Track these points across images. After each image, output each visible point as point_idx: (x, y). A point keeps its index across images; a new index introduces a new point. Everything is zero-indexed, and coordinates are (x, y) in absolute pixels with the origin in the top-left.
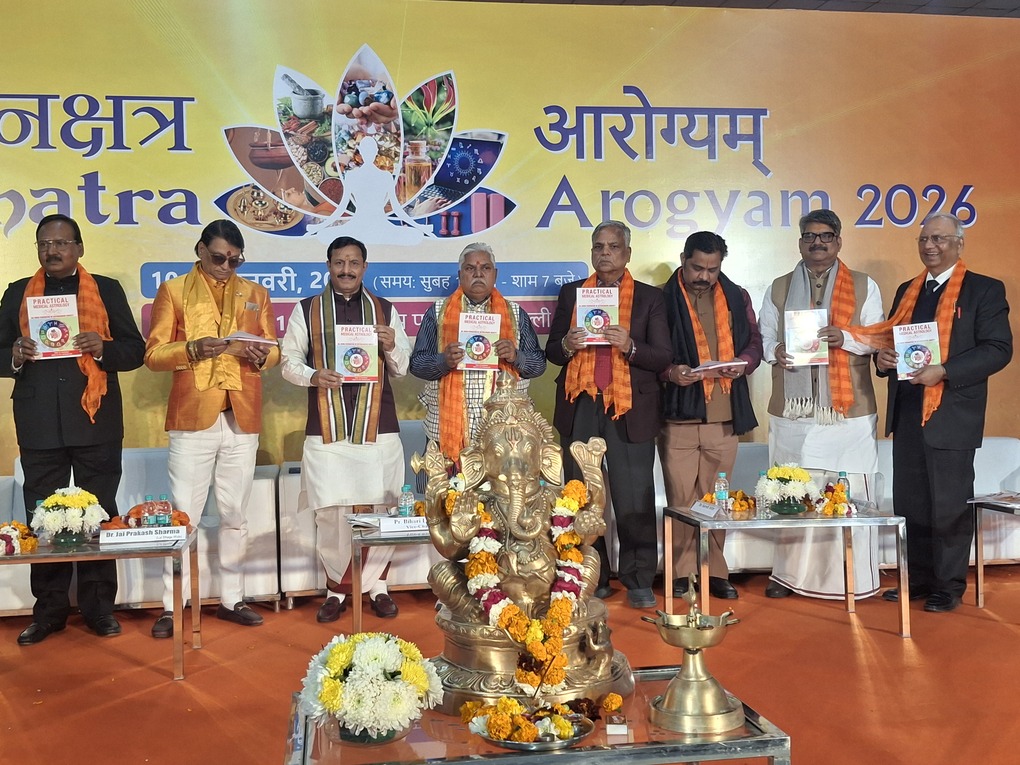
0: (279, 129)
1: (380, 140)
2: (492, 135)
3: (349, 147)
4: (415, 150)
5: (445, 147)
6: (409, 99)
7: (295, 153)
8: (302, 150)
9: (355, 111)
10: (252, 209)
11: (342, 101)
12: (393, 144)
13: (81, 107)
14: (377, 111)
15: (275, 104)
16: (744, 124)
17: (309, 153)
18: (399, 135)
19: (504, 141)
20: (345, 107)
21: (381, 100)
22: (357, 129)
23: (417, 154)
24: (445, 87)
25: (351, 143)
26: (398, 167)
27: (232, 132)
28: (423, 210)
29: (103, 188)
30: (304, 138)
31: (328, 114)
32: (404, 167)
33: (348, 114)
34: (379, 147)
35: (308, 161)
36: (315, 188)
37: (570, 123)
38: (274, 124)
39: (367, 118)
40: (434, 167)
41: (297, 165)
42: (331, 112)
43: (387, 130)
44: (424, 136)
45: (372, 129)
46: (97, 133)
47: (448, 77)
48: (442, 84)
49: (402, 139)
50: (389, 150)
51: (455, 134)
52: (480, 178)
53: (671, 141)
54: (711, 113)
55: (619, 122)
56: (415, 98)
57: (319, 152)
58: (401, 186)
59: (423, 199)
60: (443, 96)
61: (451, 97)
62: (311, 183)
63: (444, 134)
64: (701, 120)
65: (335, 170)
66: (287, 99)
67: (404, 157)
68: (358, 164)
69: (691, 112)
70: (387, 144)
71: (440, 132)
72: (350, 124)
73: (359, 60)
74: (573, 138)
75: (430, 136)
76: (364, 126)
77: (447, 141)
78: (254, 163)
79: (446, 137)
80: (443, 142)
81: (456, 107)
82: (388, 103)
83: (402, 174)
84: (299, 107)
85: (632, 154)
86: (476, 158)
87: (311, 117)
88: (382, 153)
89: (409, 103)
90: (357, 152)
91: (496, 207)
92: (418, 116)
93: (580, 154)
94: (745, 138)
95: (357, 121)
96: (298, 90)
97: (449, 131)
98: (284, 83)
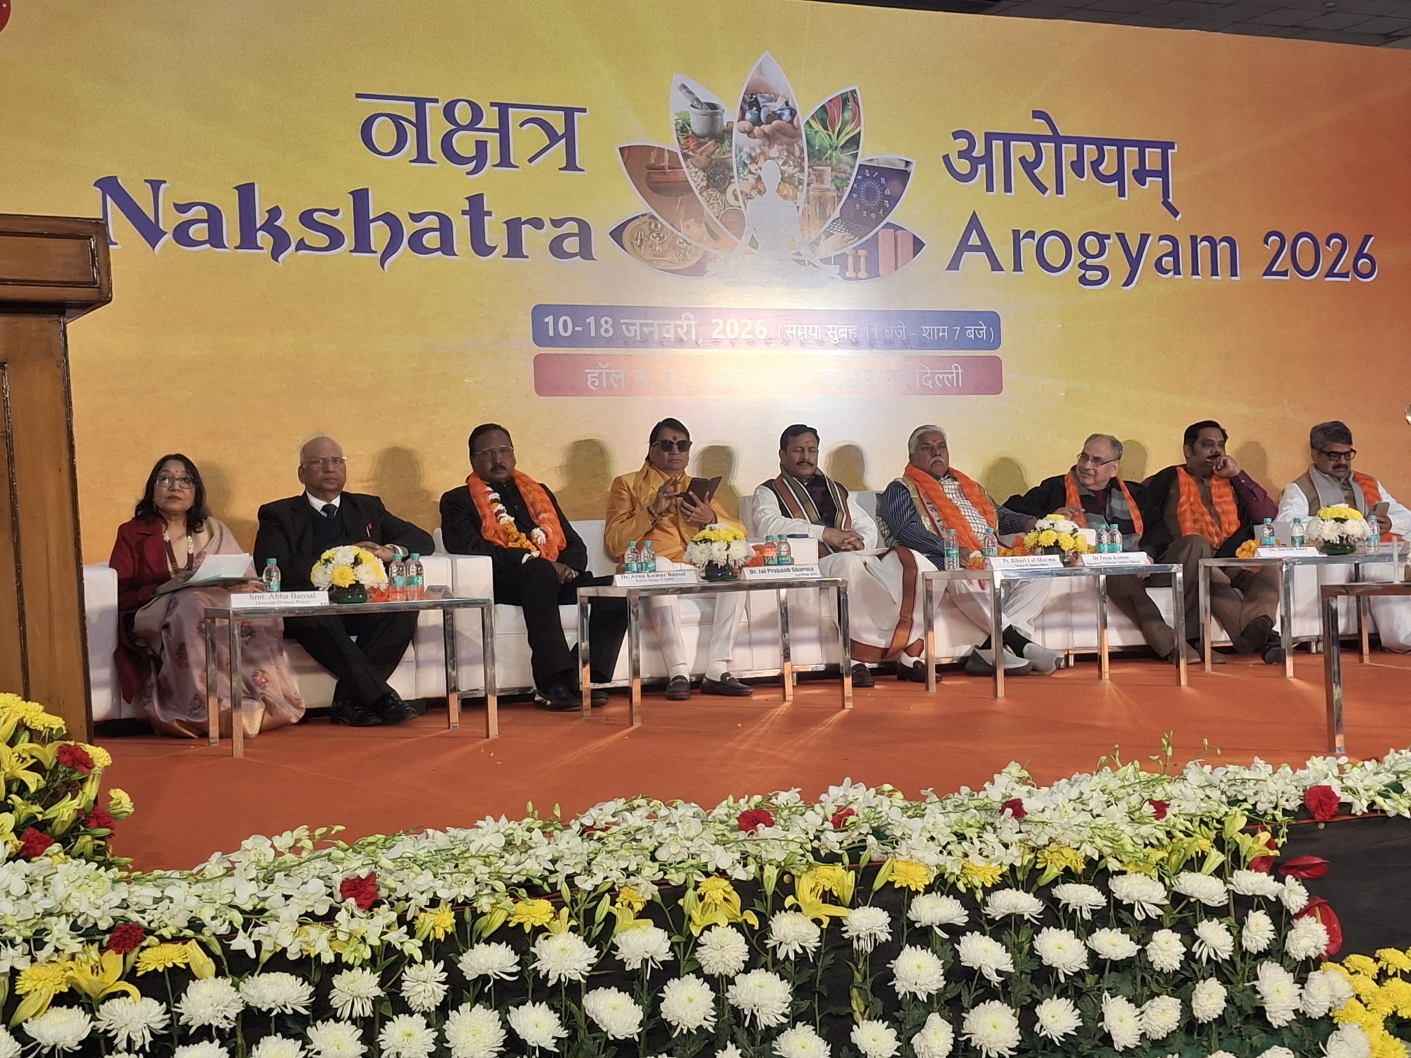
0: (677, 149)
1: (783, 165)
2: (898, 162)
3: (750, 172)
4: (820, 177)
5: (851, 175)
6: (813, 117)
7: (693, 175)
8: (701, 174)
9: (756, 130)
10: (650, 242)
11: (742, 118)
12: (796, 170)
13: (463, 114)
14: (778, 130)
15: (672, 119)
16: (1153, 158)
17: (708, 180)
18: (803, 160)
19: (912, 169)
20: (746, 124)
21: (784, 118)
22: (758, 151)
23: (822, 182)
24: (851, 104)
25: (753, 168)
26: (802, 196)
27: (627, 150)
28: (829, 249)
29: (489, 214)
30: (703, 159)
31: (729, 132)
32: (808, 197)
33: (749, 133)
34: (783, 173)
35: (708, 187)
36: (715, 219)
37: (979, 151)
38: (672, 143)
39: (769, 138)
40: (840, 198)
41: (697, 192)
42: (732, 130)
43: (790, 153)
44: (829, 162)
45: (774, 152)
46: (481, 146)
47: (853, 92)
48: (847, 100)
49: (806, 164)
50: (792, 176)
51: (860, 161)
52: (887, 212)
53: (1081, 174)
54: (1120, 144)
55: (1028, 150)
56: (820, 117)
57: (719, 177)
58: (805, 219)
59: (828, 234)
60: (847, 115)
61: (856, 116)
62: (711, 214)
63: (850, 160)
64: (1110, 150)
65: (737, 199)
66: (687, 113)
67: (809, 185)
68: (760, 193)
69: (1100, 143)
70: (790, 170)
71: (845, 157)
72: (752, 145)
73: (760, 70)
74: (982, 168)
75: (835, 161)
76: (766, 149)
77: (852, 167)
78: (650, 188)
79: (852, 163)
80: (848, 169)
81: (862, 128)
82: (791, 122)
83: (806, 205)
84: (698, 124)
85: (1043, 189)
87: (711, 135)
88: (786, 180)
89: (813, 123)
90: (759, 179)
91: (906, 247)
92: (822, 137)
93: (990, 188)
94: (1153, 173)
95: (758, 141)
96: (697, 103)
97: (855, 156)
98: (681, 95)
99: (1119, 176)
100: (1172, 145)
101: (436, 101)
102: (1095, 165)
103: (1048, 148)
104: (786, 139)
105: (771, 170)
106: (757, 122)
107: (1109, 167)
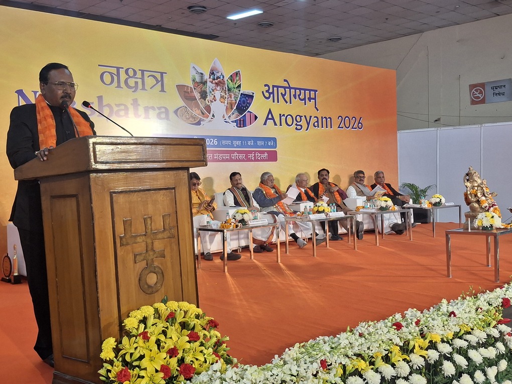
0: (192, 86)
1: (221, 92)
2: (251, 93)
4: (231, 96)
5: (239, 96)
7: (197, 95)
8: (199, 94)
9: (214, 81)
10: (185, 115)
11: (210, 78)
14: (220, 82)
15: (191, 77)
16: (312, 94)
17: (201, 96)
19: (254, 95)
20: (211, 80)
21: (221, 78)
22: (214, 88)
23: (231, 98)
24: (238, 75)
25: (213, 93)
26: (226, 102)
27: (178, 86)
28: (233, 118)
29: (139, 105)
30: (200, 90)
31: (206, 82)
32: (228, 103)
33: (212, 82)
35: (201, 98)
36: (203, 108)
37: (271, 90)
38: (191, 84)
39: (217, 84)
40: (236, 103)
41: (198, 100)
43: (223, 89)
45: (218, 88)
46: (136, 83)
47: (239, 71)
48: (237, 74)
49: (227, 92)
50: (223, 96)
51: (241, 92)
52: (248, 108)
53: (296, 98)
54: (305, 90)
56: (230, 78)
57: (204, 95)
58: (227, 109)
59: (233, 114)
60: (238, 78)
61: (240, 79)
62: (202, 106)
63: (238, 91)
64: (302, 92)
65: (209, 102)
66: (194, 76)
67: (228, 99)
68: (215, 101)
69: (300, 89)
70: (223, 94)
71: (237, 91)
73: (214, 63)
74: (272, 95)
75: (234, 92)
76: (216, 87)
78: (185, 98)
80: (238, 94)
81: (241, 82)
82: (223, 79)
83: (227, 105)
84: (198, 79)
85: (287, 102)
86: (247, 100)
87: (201, 83)
88: (222, 97)
89: (228, 80)
90: (215, 96)
91: (253, 118)
92: (231, 85)
93: (274, 102)
94: (313, 99)
95: (214, 85)
96: (197, 72)
97: (240, 90)
98: (193, 70)
99: (304, 99)
100: (317, 91)
101: (123, 68)
102: (299, 96)
103: (288, 90)
104: (222, 85)
105: (218, 94)
106: (214, 79)
107: (302, 97)
